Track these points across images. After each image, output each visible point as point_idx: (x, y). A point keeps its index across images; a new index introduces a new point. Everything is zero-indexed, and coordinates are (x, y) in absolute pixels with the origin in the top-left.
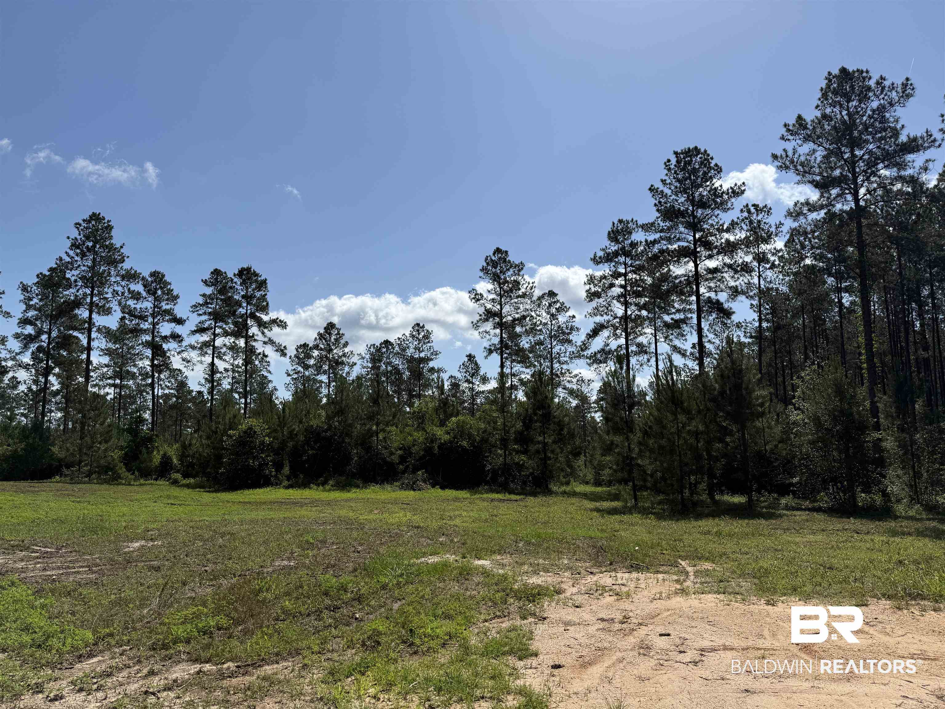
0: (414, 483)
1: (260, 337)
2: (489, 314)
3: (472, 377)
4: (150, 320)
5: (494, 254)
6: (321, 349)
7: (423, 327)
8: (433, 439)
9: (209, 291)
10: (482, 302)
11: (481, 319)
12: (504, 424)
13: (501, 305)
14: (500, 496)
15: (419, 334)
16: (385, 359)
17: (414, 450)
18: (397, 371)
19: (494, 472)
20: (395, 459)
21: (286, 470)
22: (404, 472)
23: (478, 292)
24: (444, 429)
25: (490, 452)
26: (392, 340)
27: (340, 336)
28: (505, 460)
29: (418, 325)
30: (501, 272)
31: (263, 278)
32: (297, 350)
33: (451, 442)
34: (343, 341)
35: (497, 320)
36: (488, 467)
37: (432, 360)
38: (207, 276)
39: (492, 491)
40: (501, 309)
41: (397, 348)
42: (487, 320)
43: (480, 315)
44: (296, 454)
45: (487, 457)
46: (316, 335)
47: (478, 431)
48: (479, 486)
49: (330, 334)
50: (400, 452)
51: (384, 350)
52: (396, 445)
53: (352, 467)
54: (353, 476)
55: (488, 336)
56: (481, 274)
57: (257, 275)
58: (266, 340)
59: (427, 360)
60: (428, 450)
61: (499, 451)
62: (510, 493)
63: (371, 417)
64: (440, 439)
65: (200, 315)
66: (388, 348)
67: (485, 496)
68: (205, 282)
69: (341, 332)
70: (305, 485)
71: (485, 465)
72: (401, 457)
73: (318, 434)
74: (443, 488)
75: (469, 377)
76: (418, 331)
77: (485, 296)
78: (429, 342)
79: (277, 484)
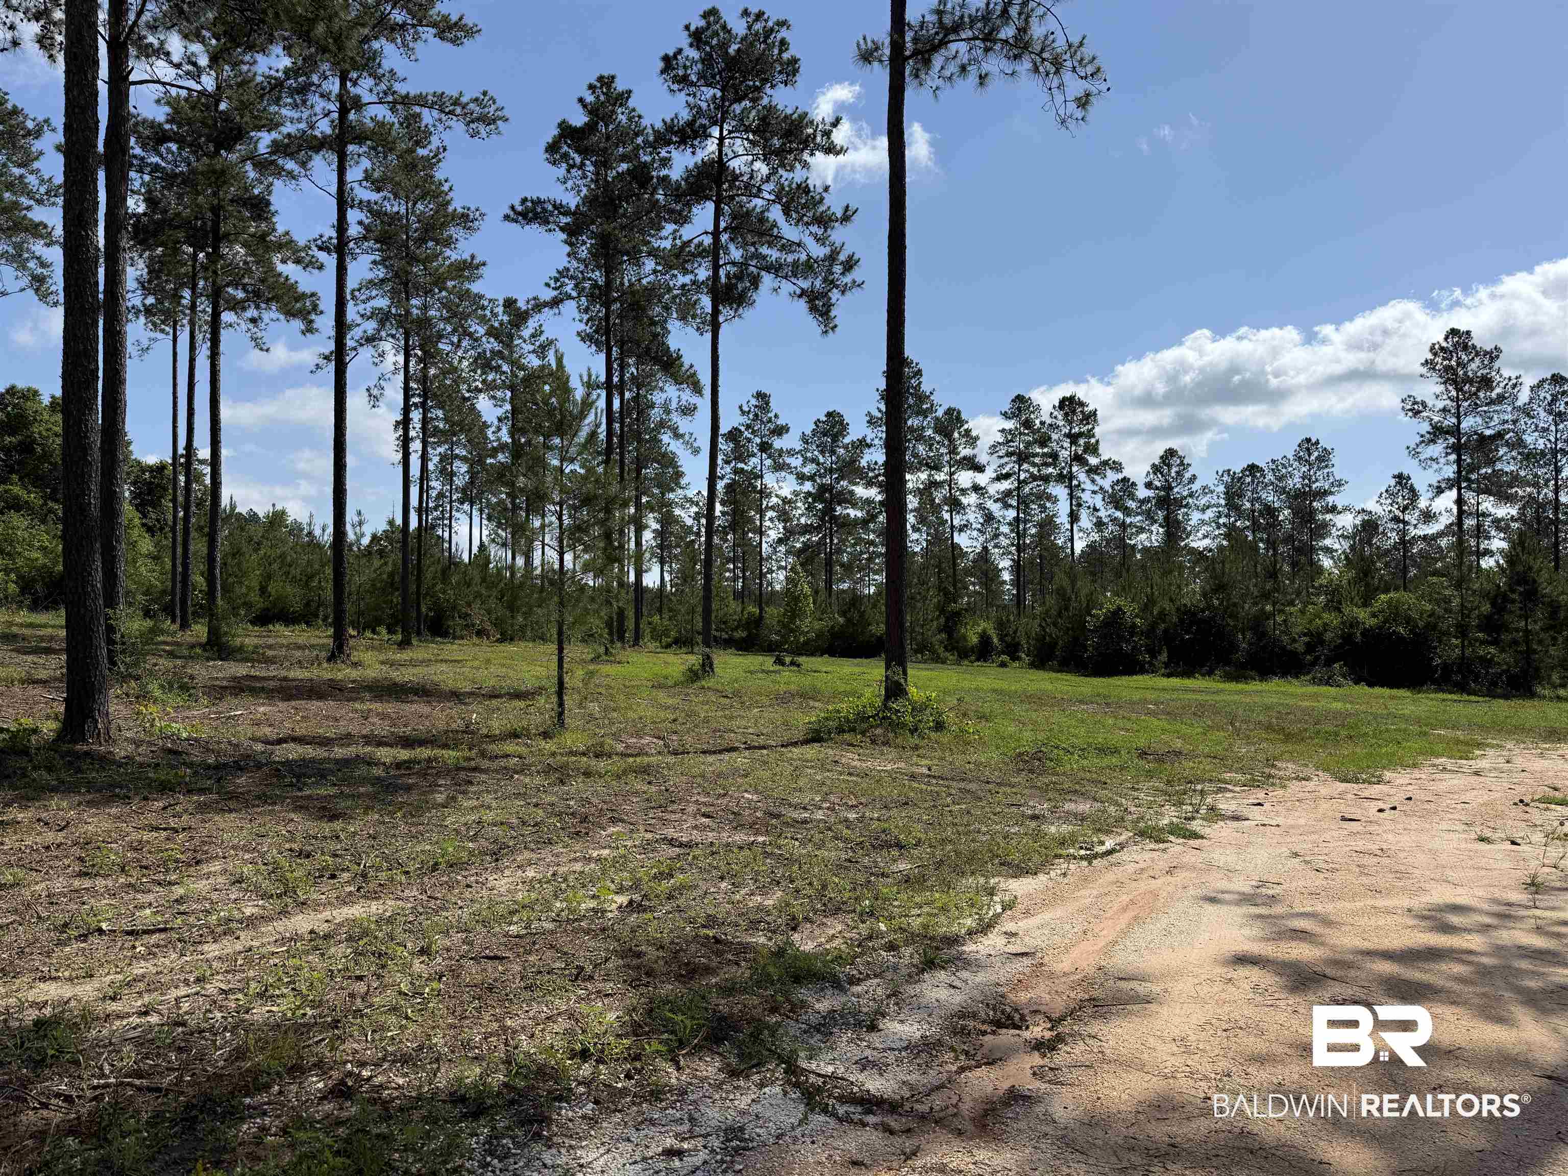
0: (1329, 678)
1: (1088, 486)
2: (1438, 432)
3: (1403, 512)
4: (946, 469)
5: (1446, 339)
6: (1157, 488)
7: (1317, 443)
8: (1354, 623)
9: (1010, 425)
10: (1424, 414)
11: (1423, 442)
12: (1462, 605)
13: (1458, 417)
14: (1454, 697)
15: (1309, 456)
16: (1249, 494)
17: (1328, 636)
18: (1270, 511)
19: (1446, 667)
20: (1300, 647)
21: (1164, 657)
22: (1313, 664)
23: (1419, 399)
24: (1369, 610)
25: (1440, 642)
26: (1262, 464)
27: (1184, 466)
28: (1463, 653)
29: (1308, 440)
30: (1458, 364)
31: (1091, 408)
32: (1112, 487)
33: (1380, 628)
34: (1187, 475)
35: (1452, 440)
36: (1437, 661)
37: (1331, 493)
38: (1006, 407)
39: (1443, 691)
40: (1459, 423)
41: (1270, 477)
42: (1433, 441)
43: (1422, 436)
44: (1168, 638)
45: (1435, 648)
46: (1149, 468)
47: (1422, 614)
48: (1422, 685)
49: (1169, 466)
50: (1306, 639)
51: (1248, 480)
52: (1299, 629)
53: (1240, 656)
54: (1243, 666)
55: (1435, 466)
56: (1424, 370)
57: (1082, 404)
58: (1096, 488)
59: (1323, 494)
60: (1347, 638)
61: (1454, 641)
62: (1469, 694)
63: (1266, 596)
64: (1364, 623)
65: (1001, 457)
66: (1254, 476)
67: (1432, 696)
68: (1005, 415)
69: (1185, 462)
70: (1188, 674)
71: (1432, 659)
72: (1307, 644)
73: (1194, 614)
74: (1371, 685)
75: (1397, 513)
76: (1308, 449)
77: (1430, 404)
78: (1327, 466)
79: (1153, 671)
